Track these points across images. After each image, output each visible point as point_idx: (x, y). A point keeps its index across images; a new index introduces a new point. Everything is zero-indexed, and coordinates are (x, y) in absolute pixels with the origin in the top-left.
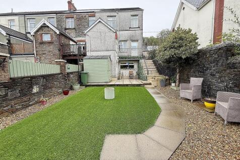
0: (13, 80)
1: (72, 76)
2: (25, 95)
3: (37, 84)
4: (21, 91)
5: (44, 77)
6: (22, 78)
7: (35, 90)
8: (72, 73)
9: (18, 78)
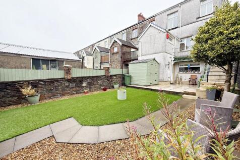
0: (73, 78)
1: (115, 78)
2: (78, 87)
3: (85, 81)
4: (76, 84)
5: (90, 77)
6: (77, 78)
7: (84, 84)
8: (115, 75)
9: (75, 78)
